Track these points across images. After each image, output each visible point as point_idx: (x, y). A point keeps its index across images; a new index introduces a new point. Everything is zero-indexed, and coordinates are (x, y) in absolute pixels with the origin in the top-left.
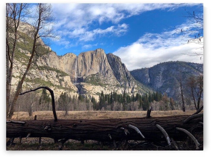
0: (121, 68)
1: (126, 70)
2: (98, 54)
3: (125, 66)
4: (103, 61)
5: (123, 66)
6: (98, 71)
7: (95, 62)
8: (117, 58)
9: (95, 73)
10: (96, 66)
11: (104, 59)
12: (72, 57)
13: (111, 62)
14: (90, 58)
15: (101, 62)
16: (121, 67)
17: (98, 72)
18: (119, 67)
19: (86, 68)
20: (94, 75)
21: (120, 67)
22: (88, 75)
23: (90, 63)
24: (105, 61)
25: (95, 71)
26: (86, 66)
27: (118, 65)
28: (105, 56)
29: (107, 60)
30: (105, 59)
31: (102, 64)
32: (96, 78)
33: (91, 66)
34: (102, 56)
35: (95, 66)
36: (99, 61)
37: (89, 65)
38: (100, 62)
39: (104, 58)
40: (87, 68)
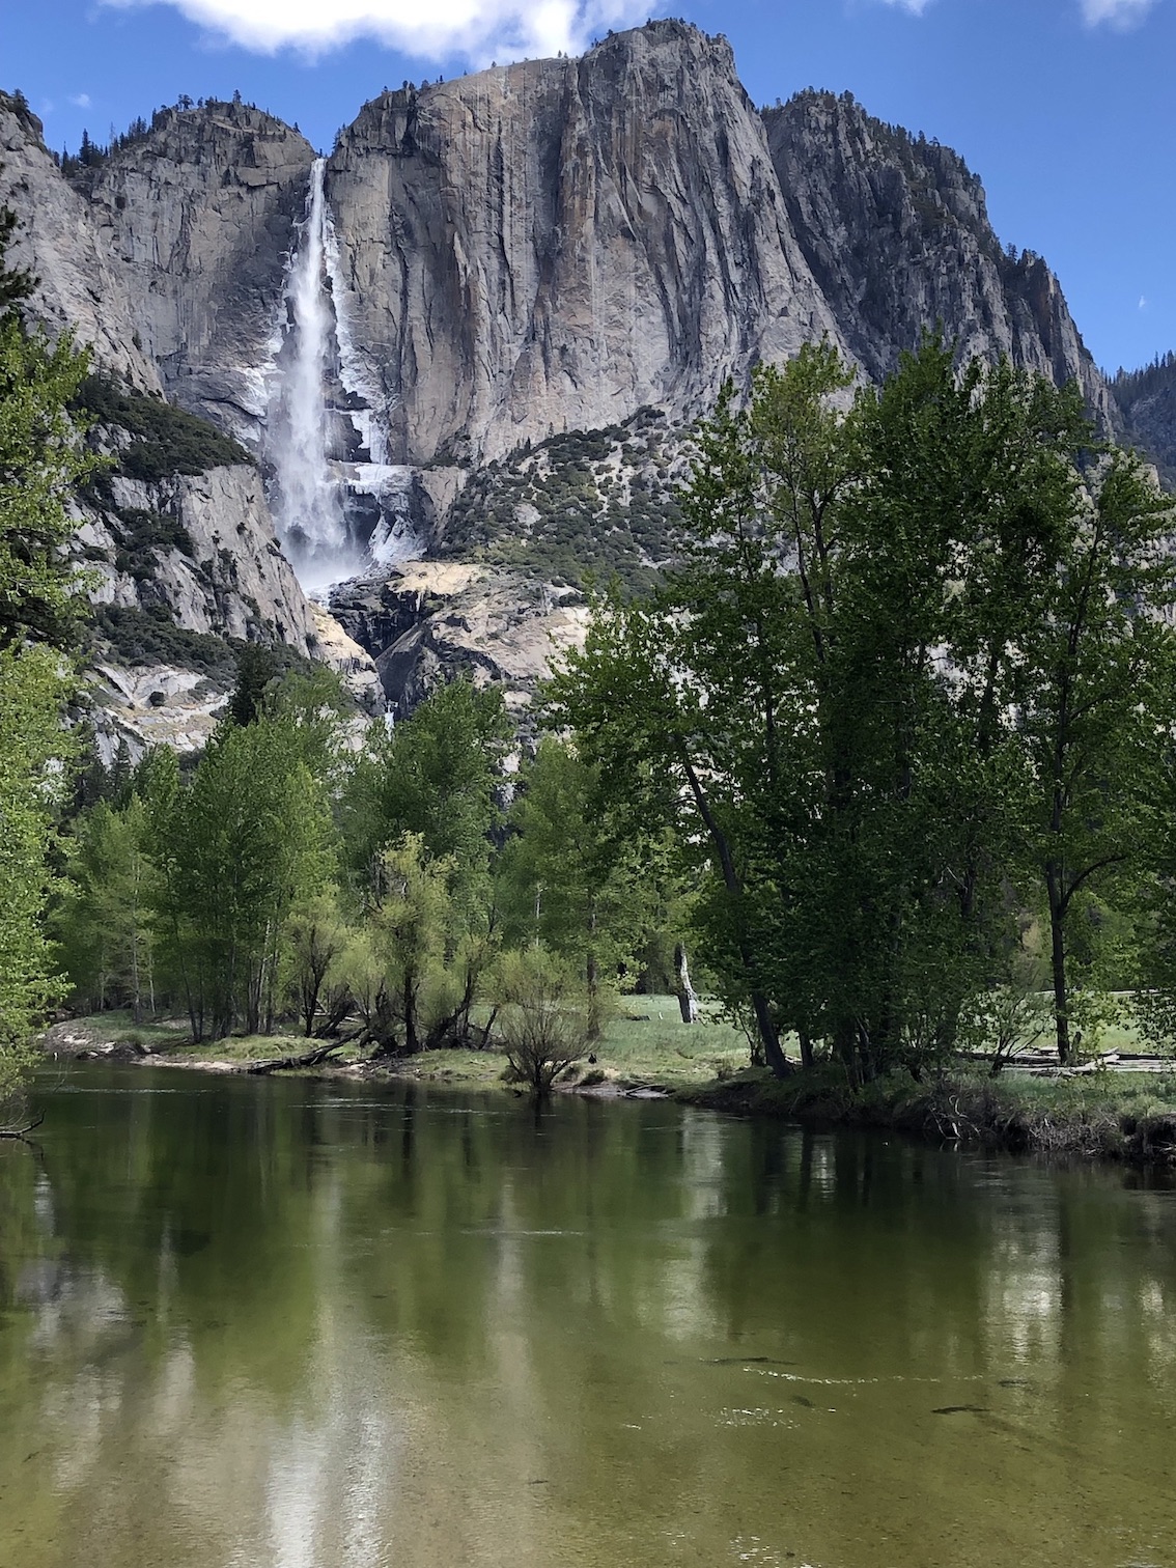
0: (1003, 333)
1: (1073, 356)
2: (640, 105)
3: (1058, 302)
4: (725, 225)
5: (1023, 306)
6: (645, 379)
7: (595, 247)
8: (922, 172)
9: (602, 409)
10: (619, 301)
11: (733, 195)
12: (253, 176)
13: (838, 236)
14: (524, 177)
15: (695, 242)
16: (999, 310)
17: (653, 399)
18: (971, 314)
19: (464, 342)
20: (592, 444)
21: (987, 318)
22: (497, 451)
23: (523, 262)
24: (745, 226)
25: (608, 387)
26: (471, 315)
27: (954, 289)
28: (748, 142)
29: (779, 201)
30: (745, 192)
31: (700, 268)
32: (625, 500)
33: (539, 301)
34: (708, 138)
35: (599, 297)
36: (655, 232)
37: (506, 282)
38: (669, 241)
39: (742, 172)
40: (483, 348)
